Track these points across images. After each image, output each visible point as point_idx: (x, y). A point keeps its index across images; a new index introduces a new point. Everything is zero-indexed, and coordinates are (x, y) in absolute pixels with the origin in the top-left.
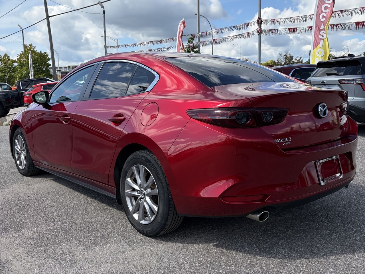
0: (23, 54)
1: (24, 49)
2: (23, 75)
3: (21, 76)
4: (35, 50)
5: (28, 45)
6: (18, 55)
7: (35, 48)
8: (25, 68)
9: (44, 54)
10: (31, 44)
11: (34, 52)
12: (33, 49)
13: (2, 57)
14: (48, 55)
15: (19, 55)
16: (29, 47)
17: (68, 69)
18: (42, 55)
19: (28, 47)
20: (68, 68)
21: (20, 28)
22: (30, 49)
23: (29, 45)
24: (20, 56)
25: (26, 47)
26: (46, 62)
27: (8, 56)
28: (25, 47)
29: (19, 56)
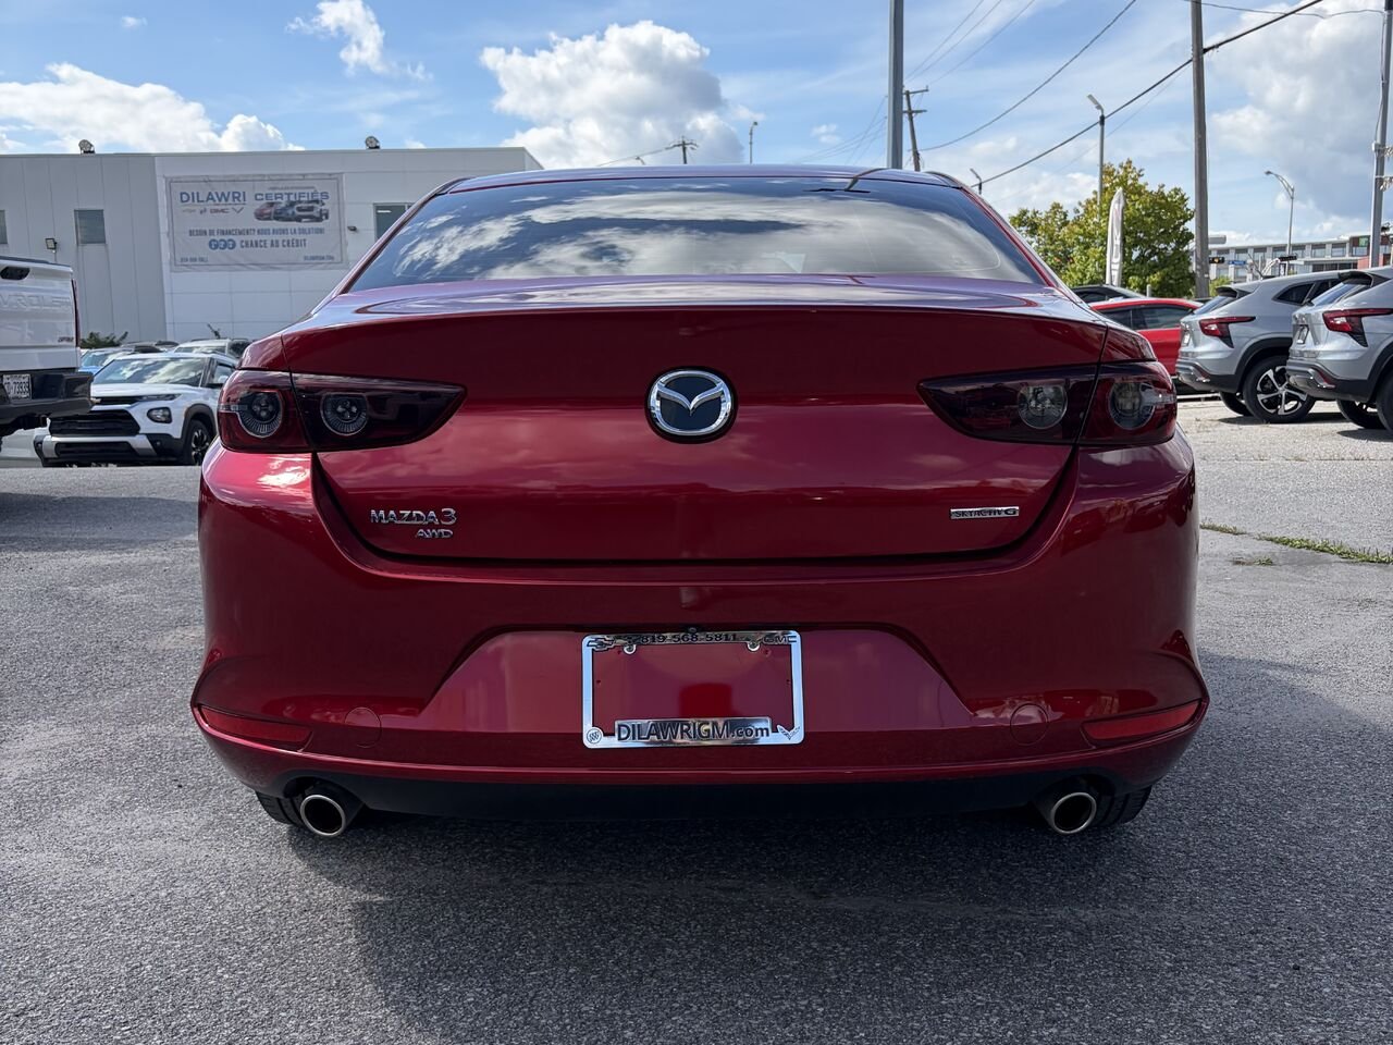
0: (1096, 202)
1: (1102, 181)
2: (1085, 276)
3: (1081, 280)
4: (1141, 181)
5: (1116, 167)
6: (1080, 204)
7: (1139, 176)
8: (1094, 251)
9: (1171, 197)
10: (1129, 162)
11: (1134, 191)
12: (1135, 179)
13: (1043, 216)
14: (1185, 197)
15: (1084, 204)
16: (1122, 172)
17: (1351, 251)
18: (1163, 201)
19: (1115, 174)
20: (1348, 245)
21: (1094, 106)
22: (1123, 183)
23: (1121, 166)
24: (1086, 210)
25: (1110, 174)
26: (1177, 228)
27: (1064, 210)
28: (1105, 172)
29: (1082, 210)
